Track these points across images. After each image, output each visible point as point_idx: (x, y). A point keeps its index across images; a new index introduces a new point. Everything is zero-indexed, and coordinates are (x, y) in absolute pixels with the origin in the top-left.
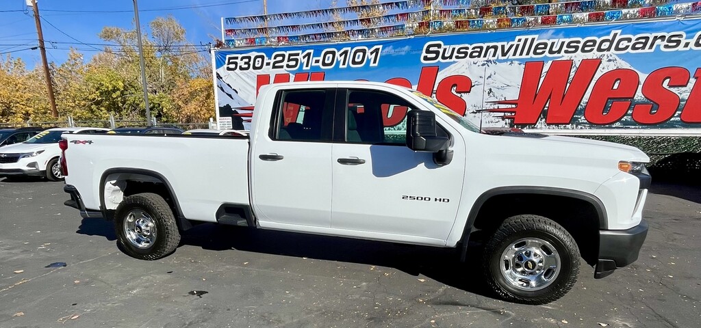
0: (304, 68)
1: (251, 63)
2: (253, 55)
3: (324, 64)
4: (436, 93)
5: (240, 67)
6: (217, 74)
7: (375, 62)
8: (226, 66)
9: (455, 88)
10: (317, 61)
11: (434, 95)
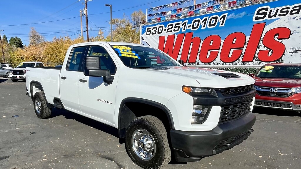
0: (183, 31)
1: (157, 30)
2: (158, 26)
3: (193, 28)
4: (262, 41)
5: (152, 33)
6: (142, 37)
7: (222, 24)
8: (146, 33)
9: (277, 36)
10: (189, 26)
11: (261, 42)
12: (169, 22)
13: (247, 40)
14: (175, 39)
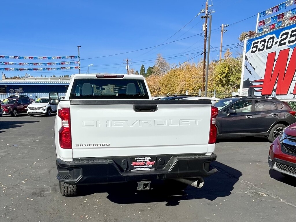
1: (266, 44)
2: (267, 38)
5: (259, 48)
6: (246, 57)
8: (251, 50)
12: (283, 29)
14: (290, 57)
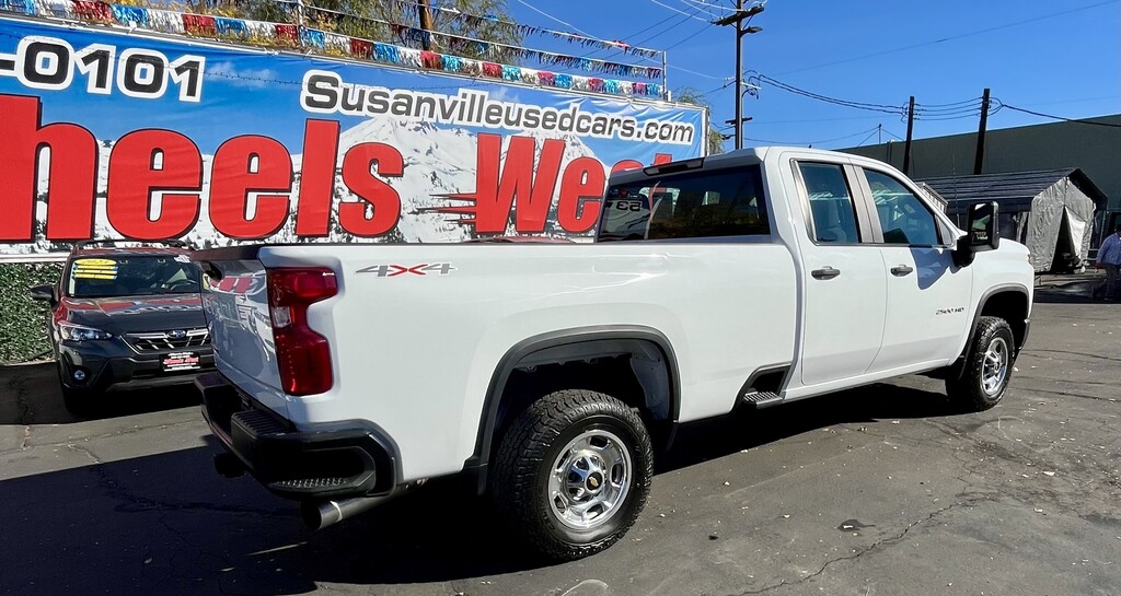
4: (341, 174)
7: (191, 92)
9: (376, 166)
10: (7, 65)
11: (339, 177)
13: (297, 168)
